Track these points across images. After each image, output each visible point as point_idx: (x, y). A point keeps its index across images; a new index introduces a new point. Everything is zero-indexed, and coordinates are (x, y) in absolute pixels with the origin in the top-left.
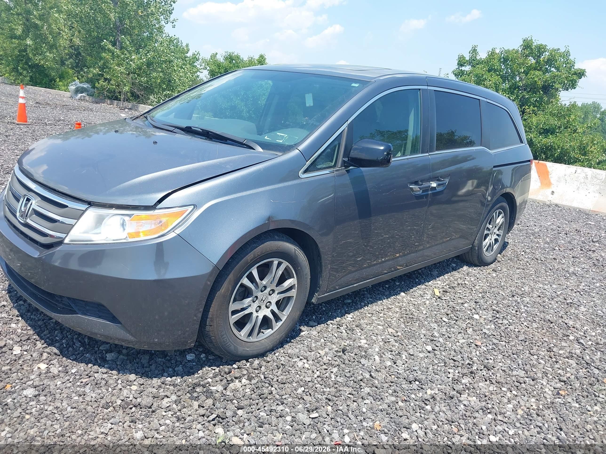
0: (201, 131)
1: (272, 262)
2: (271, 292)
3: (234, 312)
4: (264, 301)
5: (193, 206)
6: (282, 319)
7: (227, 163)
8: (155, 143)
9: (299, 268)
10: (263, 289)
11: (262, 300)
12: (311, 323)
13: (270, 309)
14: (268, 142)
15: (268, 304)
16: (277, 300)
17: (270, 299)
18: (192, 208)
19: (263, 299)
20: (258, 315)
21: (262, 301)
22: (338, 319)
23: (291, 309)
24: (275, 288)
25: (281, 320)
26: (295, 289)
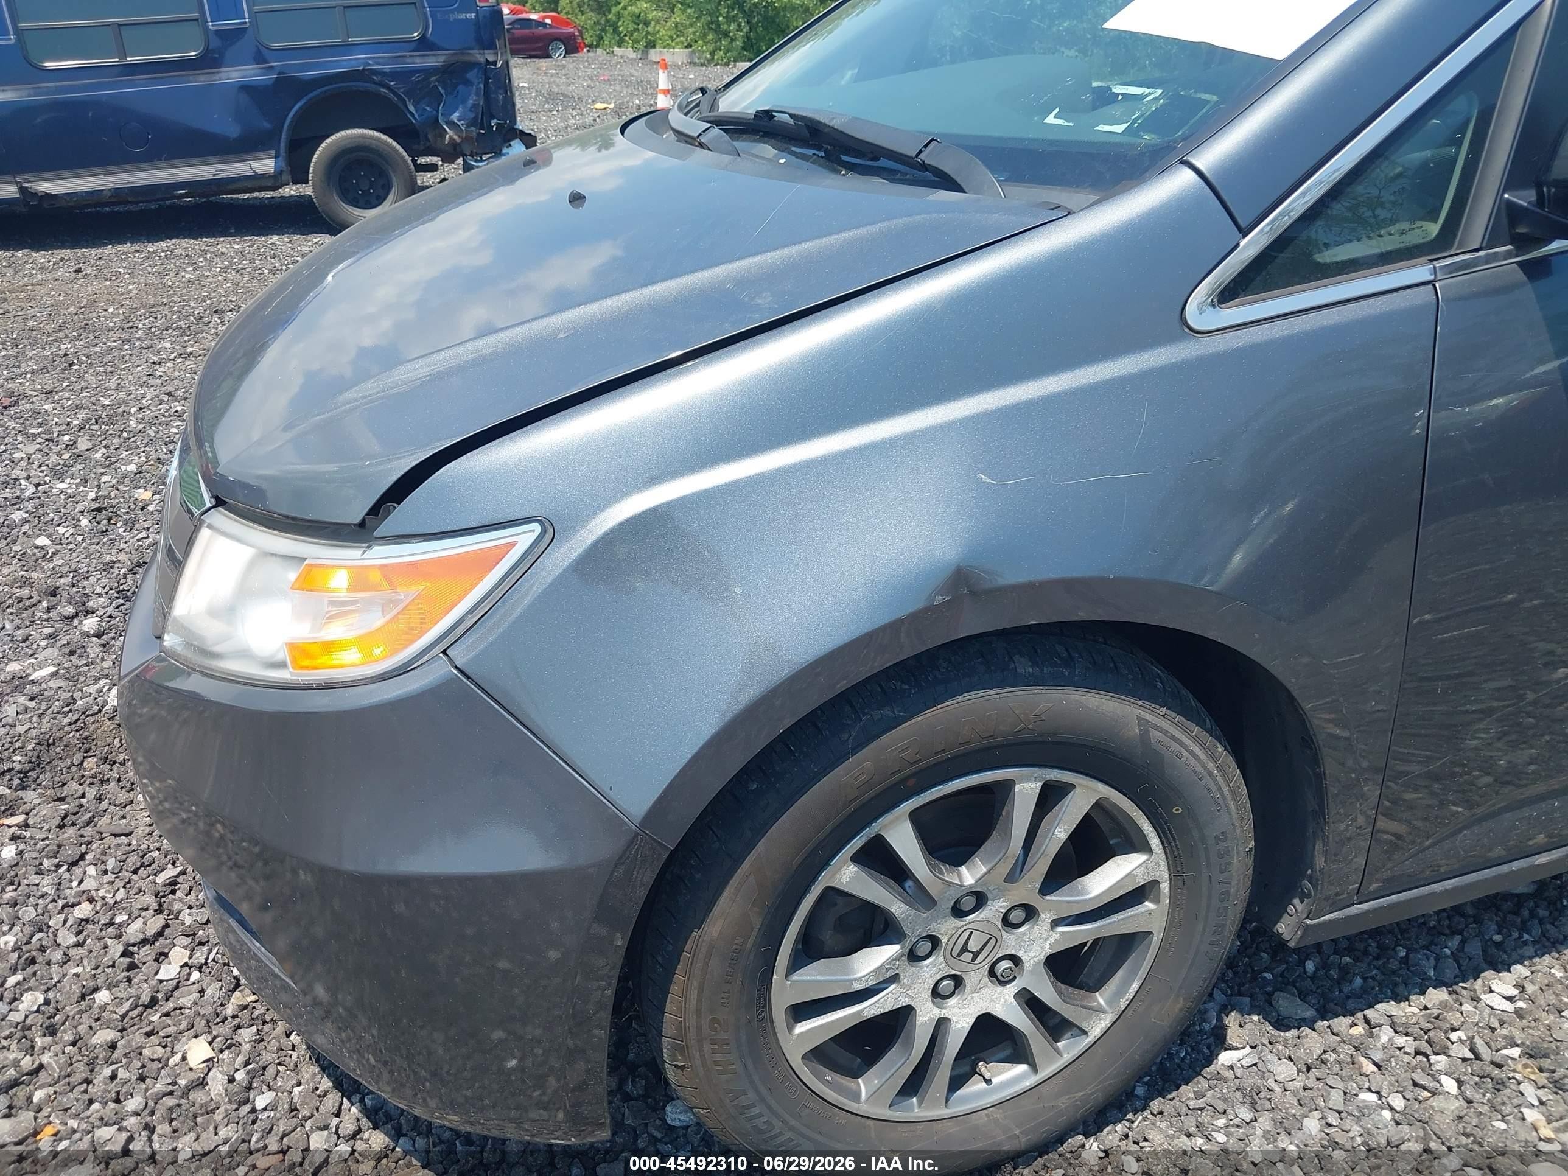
0: (791, 122)
1: (1007, 786)
2: (1017, 916)
3: (801, 1011)
4: (976, 955)
5: (537, 528)
6: (1084, 1025)
7: (770, 277)
8: (577, 199)
9: (1177, 810)
10: (968, 902)
11: (964, 949)
12: (1286, 1003)
13: (1012, 989)
14: (1051, 143)
15: (1005, 964)
16: (1049, 951)
17: (1010, 942)
18: (533, 536)
19: (973, 946)
20: (944, 1013)
21: (968, 957)
22: (1436, 996)
23: (1135, 986)
24: (1035, 900)
25: (1085, 1033)
26: (1157, 901)
